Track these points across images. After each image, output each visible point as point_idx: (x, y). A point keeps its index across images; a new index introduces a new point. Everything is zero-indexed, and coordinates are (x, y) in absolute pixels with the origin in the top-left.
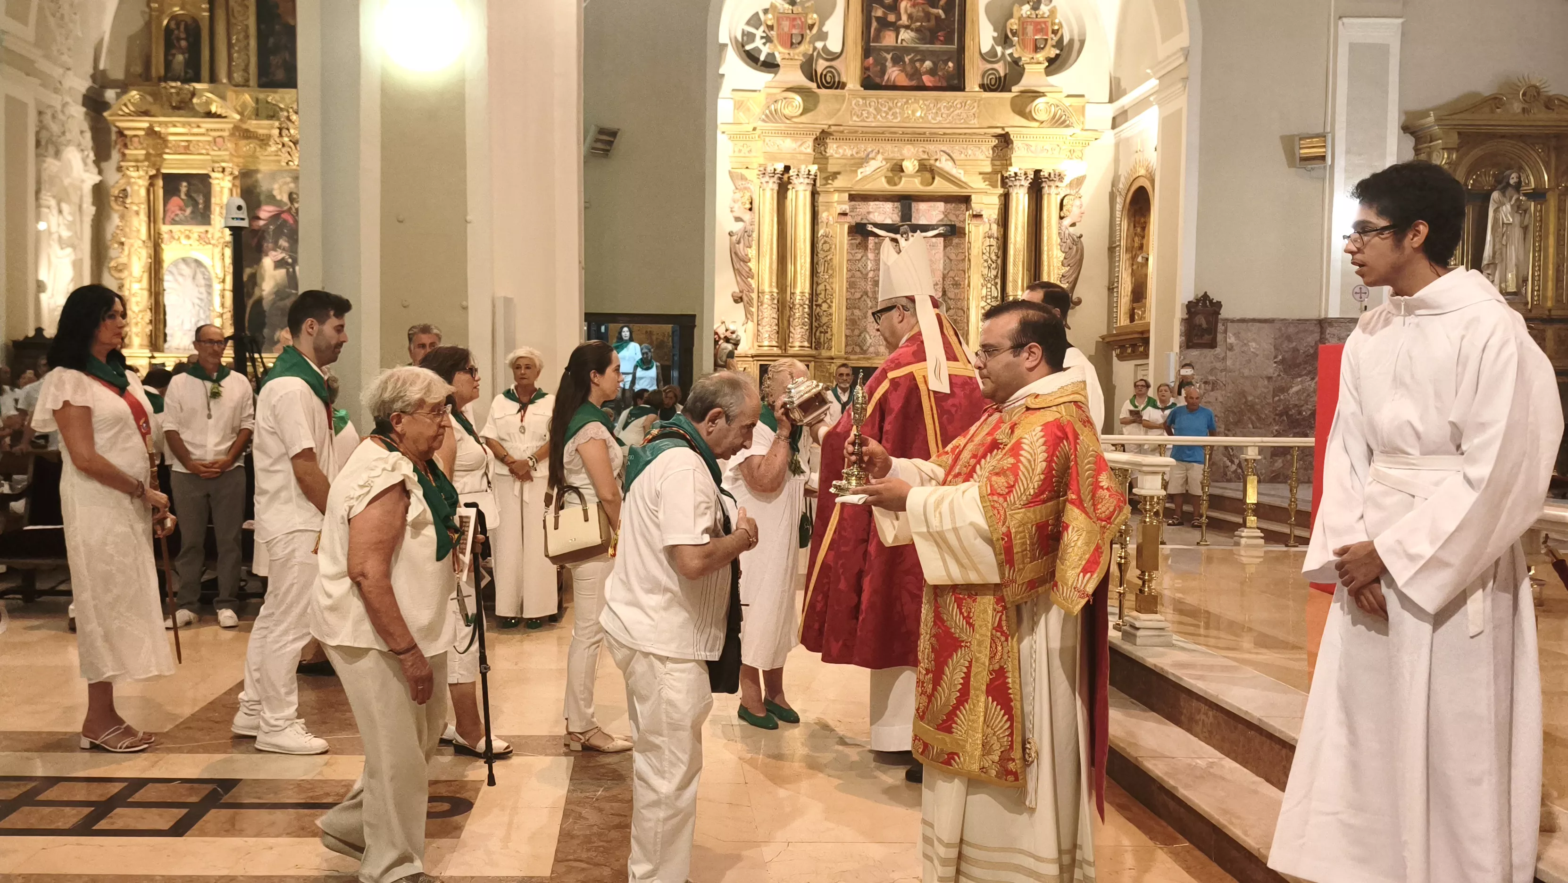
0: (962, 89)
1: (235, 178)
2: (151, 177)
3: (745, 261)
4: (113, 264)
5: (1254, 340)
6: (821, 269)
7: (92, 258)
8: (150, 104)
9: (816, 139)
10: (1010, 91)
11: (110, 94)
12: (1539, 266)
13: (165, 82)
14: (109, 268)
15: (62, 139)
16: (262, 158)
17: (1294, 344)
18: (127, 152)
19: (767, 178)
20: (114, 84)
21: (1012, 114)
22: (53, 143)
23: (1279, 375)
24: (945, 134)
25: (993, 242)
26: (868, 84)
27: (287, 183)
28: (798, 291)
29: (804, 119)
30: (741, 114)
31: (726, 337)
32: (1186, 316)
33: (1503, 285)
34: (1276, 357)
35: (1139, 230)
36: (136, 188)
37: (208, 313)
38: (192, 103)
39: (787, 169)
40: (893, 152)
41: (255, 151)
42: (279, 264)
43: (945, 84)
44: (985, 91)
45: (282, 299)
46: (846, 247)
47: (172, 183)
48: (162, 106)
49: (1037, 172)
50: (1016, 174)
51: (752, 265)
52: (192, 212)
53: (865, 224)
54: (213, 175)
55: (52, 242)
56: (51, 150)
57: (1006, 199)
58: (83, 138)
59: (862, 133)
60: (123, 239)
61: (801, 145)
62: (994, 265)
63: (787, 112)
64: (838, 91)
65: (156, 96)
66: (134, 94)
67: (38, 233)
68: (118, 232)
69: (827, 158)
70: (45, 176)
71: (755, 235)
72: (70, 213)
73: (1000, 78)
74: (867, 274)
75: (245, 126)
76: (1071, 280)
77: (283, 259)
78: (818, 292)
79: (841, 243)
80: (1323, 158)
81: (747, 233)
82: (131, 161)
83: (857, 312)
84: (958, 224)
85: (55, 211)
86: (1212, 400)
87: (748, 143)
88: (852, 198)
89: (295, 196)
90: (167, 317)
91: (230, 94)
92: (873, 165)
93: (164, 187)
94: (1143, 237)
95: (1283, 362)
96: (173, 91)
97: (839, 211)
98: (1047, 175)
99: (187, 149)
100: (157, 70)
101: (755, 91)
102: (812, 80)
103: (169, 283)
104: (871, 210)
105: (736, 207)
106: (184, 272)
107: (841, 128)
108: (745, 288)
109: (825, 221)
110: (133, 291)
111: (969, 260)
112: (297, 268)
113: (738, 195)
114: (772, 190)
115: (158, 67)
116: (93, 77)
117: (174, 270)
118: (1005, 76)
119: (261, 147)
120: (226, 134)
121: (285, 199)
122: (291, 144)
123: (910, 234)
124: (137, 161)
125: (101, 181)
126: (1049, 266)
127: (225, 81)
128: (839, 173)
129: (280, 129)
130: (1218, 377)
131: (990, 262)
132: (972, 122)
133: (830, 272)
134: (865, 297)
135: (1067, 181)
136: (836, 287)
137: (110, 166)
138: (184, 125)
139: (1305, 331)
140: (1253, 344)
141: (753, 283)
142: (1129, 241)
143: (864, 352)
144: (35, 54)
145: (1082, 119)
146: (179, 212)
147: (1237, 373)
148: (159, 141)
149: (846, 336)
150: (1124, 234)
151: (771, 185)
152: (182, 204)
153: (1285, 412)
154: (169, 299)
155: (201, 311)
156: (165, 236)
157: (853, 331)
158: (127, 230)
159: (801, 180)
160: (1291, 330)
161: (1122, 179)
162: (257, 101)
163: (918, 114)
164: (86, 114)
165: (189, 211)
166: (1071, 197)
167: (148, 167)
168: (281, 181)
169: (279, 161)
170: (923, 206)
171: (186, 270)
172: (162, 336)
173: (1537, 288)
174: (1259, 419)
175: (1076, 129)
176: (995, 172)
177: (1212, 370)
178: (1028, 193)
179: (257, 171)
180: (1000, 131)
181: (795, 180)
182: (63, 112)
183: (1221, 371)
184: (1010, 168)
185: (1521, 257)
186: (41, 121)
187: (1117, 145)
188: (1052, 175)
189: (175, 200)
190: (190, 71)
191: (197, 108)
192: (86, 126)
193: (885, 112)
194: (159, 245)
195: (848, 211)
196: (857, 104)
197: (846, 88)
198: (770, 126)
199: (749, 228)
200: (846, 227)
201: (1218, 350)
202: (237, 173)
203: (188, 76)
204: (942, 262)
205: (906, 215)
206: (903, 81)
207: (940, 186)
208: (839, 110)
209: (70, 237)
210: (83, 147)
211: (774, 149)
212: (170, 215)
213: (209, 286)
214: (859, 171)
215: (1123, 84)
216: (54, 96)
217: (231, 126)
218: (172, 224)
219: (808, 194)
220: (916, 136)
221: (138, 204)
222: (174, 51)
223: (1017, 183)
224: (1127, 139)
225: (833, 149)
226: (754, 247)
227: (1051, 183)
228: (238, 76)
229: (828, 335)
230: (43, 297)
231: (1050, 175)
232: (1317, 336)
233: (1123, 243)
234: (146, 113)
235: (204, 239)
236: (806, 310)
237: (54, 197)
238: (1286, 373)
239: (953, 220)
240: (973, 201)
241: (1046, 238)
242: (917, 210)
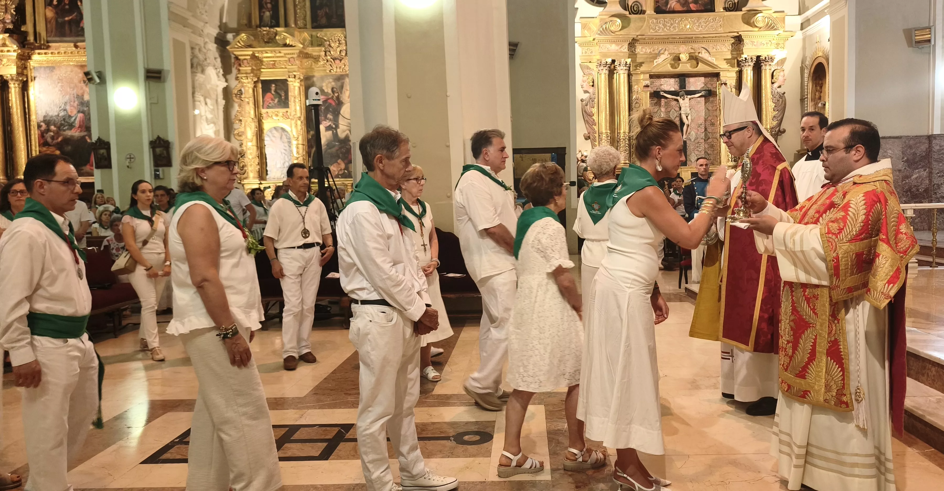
0: (713, 11)
1: (301, 81)
2: (255, 82)
3: (591, 115)
4: (236, 132)
5: (890, 149)
7: (224, 129)
8: (252, 40)
9: (629, 44)
10: (741, 11)
11: (230, 36)
13: (260, 27)
14: (234, 134)
15: (205, 63)
16: (316, 69)
17: (914, 150)
18: (241, 68)
19: (602, 67)
20: (231, 31)
21: (743, 24)
22: (200, 65)
23: (905, 169)
24: (704, 37)
26: (659, 10)
27: (330, 83)
28: (622, 131)
29: (622, 32)
30: (586, 31)
31: (582, 160)
34: (903, 158)
35: (818, 88)
36: (247, 88)
37: (290, 157)
38: (276, 40)
39: (613, 61)
40: (674, 49)
41: (312, 65)
42: (328, 128)
43: (703, 8)
44: (727, 11)
45: (330, 148)
47: (266, 85)
48: (259, 41)
49: (758, 57)
50: (746, 58)
51: (595, 117)
52: (278, 101)
53: (659, 92)
54: (289, 79)
55: (202, 121)
56: (200, 69)
57: (740, 74)
58: (216, 62)
59: (656, 39)
60: (241, 118)
61: (621, 48)
63: (612, 29)
64: (642, 16)
65: (255, 36)
66: (243, 36)
67: (195, 116)
68: (238, 114)
69: (636, 55)
70: (197, 84)
71: (596, 100)
72: (211, 105)
73: (735, 3)
75: (305, 51)
76: (779, 119)
77: (330, 125)
79: (646, 102)
80: (929, 41)
81: (591, 99)
82: (243, 74)
85: (203, 104)
87: (591, 48)
88: (651, 77)
89: (335, 89)
90: (267, 161)
91: (296, 33)
92: (662, 57)
93: (262, 88)
94: (821, 92)
95: (907, 161)
96: (265, 32)
97: (644, 85)
98: (764, 59)
99: (274, 66)
100: (255, 21)
101: (594, 18)
102: (626, 10)
103: (267, 141)
104: (662, 83)
105: (585, 84)
106: (275, 135)
107: (644, 37)
108: (592, 131)
109: (636, 90)
110: (248, 147)
112: (338, 130)
113: (585, 78)
114: (605, 74)
115: (256, 20)
116: (220, 27)
117: (270, 134)
118: (738, 2)
119: (315, 63)
120: (295, 56)
121: (330, 91)
122: (332, 60)
123: (685, 96)
124: (246, 73)
125: (227, 86)
126: (766, 112)
127: (293, 26)
128: (643, 63)
129: (325, 52)
132: (720, 30)
135: (775, 61)
137: (232, 77)
138: (272, 52)
139: (920, 143)
140: (890, 151)
141: (596, 128)
142: (813, 95)
144: (187, 15)
145: (783, 25)
146: (271, 102)
148: (258, 62)
150: (810, 91)
151: (604, 71)
152: (272, 96)
153: (910, 190)
154: (268, 151)
155: (286, 157)
156: (264, 115)
158: (243, 113)
159: (622, 68)
160: (912, 142)
161: (808, 59)
162: (312, 36)
163: (688, 27)
164: (217, 48)
165: (276, 100)
166: (778, 71)
167: (253, 76)
168: (327, 81)
169: (325, 70)
170: (692, 80)
171: (277, 134)
172: (265, 171)
175: (781, 31)
176: (733, 58)
178: (753, 70)
179: (313, 76)
180: (736, 34)
181: (618, 68)
182: (205, 47)
184: (742, 56)
186: (193, 53)
187: (804, 40)
188: (767, 59)
189: (268, 95)
190: (273, 21)
191: (278, 42)
192: (217, 55)
193: (669, 26)
194: (261, 121)
195: (649, 84)
196: (653, 23)
197: (646, 13)
198: (603, 37)
199: (592, 96)
200: (648, 93)
202: (302, 78)
203: (273, 24)
204: (704, 111)
205: (683, 85)
206: (679, 8)
207: (702, 68)
208: (642, 26)
209: (212, 118)
210: (216, 67)
211: (605, 50)
212: (266, 104)
213: (290, 142)
214: (655, 61)
215: (807, 4)
216: (199, 38)
217: (298, 51)
218: (268, 108)
219: (626, 75)
220: (687, 40)
221: (248, 98)
222: (264, 10)
223: (747, 64)
224: (811, 36)
225: (639, 49)
226: (596, 107)
227: (767, 63)
228: (300, 23)
231: (766, 58)
232: (927, 145)
233: (809, 96)
234: (250, 46)
235: (286, 116)
236: (627, 142)
237: (202, 96)
238: (909, 167)
239: (710, 87)
240: (721, 76)
241: (764, 95)
242: (689, 82)
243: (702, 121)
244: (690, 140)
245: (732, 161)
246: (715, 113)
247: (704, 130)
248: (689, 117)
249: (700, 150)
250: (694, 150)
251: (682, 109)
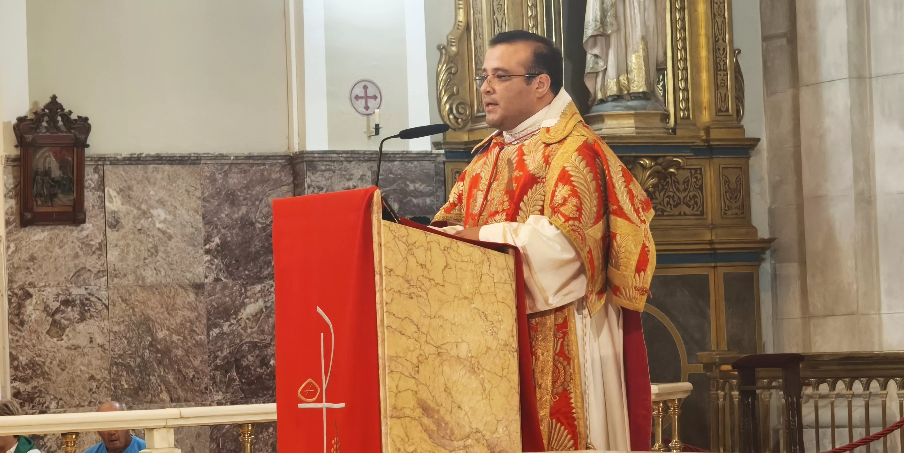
5: (162, 203)
12: (684, 40)
17: (244, 209)
23: (217, 280)
32: (15, 152)
33: (623, 79)
34: (208, 240)
86: (82, 341)
95: (222, 250)
130: (93, 288)
139: (264, 181)
140: (160, 213)
147: (131, 278)
160: (235, 180)
173: (682, 85)
174: (183, 380)
177: (78, 273)
183: (98, 274)
185: (651, 23)
201: (88, 227)
232: (286, 193)
238: (231, 274)
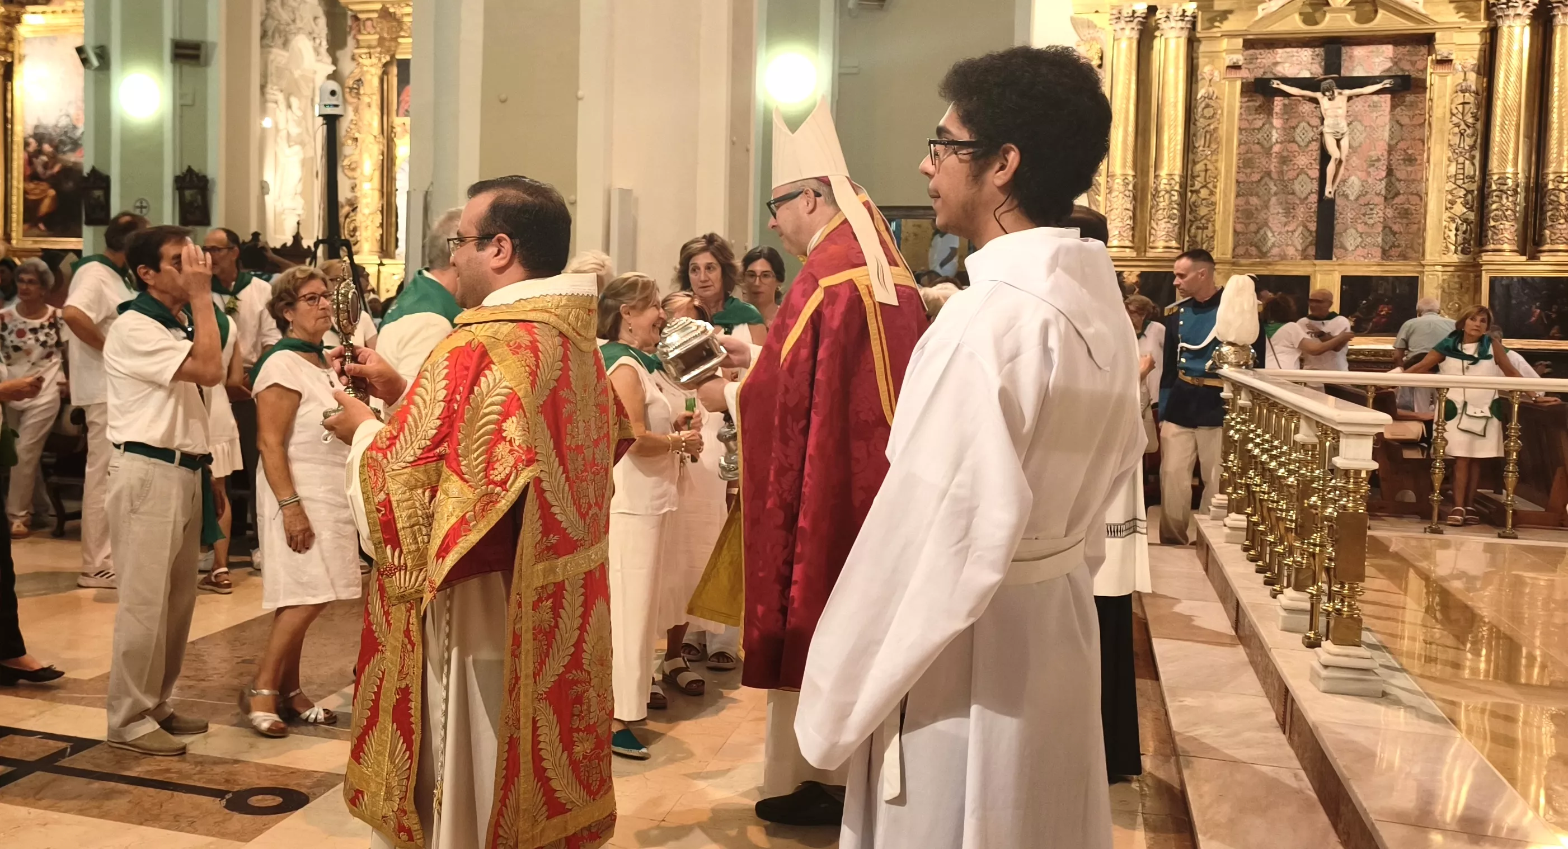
2: (385, 64)
4: (346, 162)
6: (1200, 143)
15: (295, 27)
18: (360, 37)
19: (1122, 24)
22: (285, 34)
25: (1470, 98)
28: (1163, 173)
36: (369, 77)
39: (1152, 10)
46: (1237, 112)
47: (406, 70)
53: (1269, 80)
55: (279, 140)
56: (279, 40)
57: (1492, 37)
58: (316, 25)
60: (357, 135)
62: (1469, 131)
67: (263, 131)
68: (352, 126)
70: (272, 69)
72: (300, 108)
74: (1271, 148)
78: (1196, 174)
79: (1231, 107)
82: (364, 48)
83: (1254, 200)
84: (1414, 75)
85: (282, 105)
88: (1250, 44)
90: (399, 220)
93: (398, 75)
97: (1228, 63)
104: (1279, 60)
109: (1207, 77)
110: (364, 192)
111: (1430, 124)
113: (1083, 49)
114: (1130, 38)
123: (1336, 91)
124: (369, 47)
125: (334, 71)
128: (1231, 12)
131: (1463, 126)
133: (1214, 146)
134: (1267, 179)
136: (1222, 166)
137: (344, 55)
143: (1263, 254)
148: (395, 24)
149: (1236, 232)
151: (1127, 32)
156: (398, 130)
157: (1247, 225)
158: (360, 124)
159: (1173, 24)
167: (380, 53)
170: (1359, 52)
172: (393, 241)
178: (1531, 26)
181: (1163, 25)
186: (268, 9)
189: (408, 89)
192: (320, 12)
194: (392, 140)
195: (1240, 63)
200: (1239, 84)
204: (1387, 128)
205: (1332, 64)
207: (1387, 23)
209: (300, 134)
210: (315, 35)
212: (402, 107)
214: (1260, 7)
218: (404, 116)
219: (1183, 43)
221: (369, 96)
223: (1511, 12)
229: (1208, 233)
230: (268, 199)
236: (1176, 198)
237: (282, 91)
239: (1407, 68)
240: (1438, 41)
241: (1556, 90)
242: (1351, 57)
243: (1380, 150)
244: (1346, 197)
245: (1456, 252)
246: (1417, 134)
247: (1384, 174)
248: (1344, 143)
249: (1371, 222)
250: (1354, 220)
251: (1325, 122)
